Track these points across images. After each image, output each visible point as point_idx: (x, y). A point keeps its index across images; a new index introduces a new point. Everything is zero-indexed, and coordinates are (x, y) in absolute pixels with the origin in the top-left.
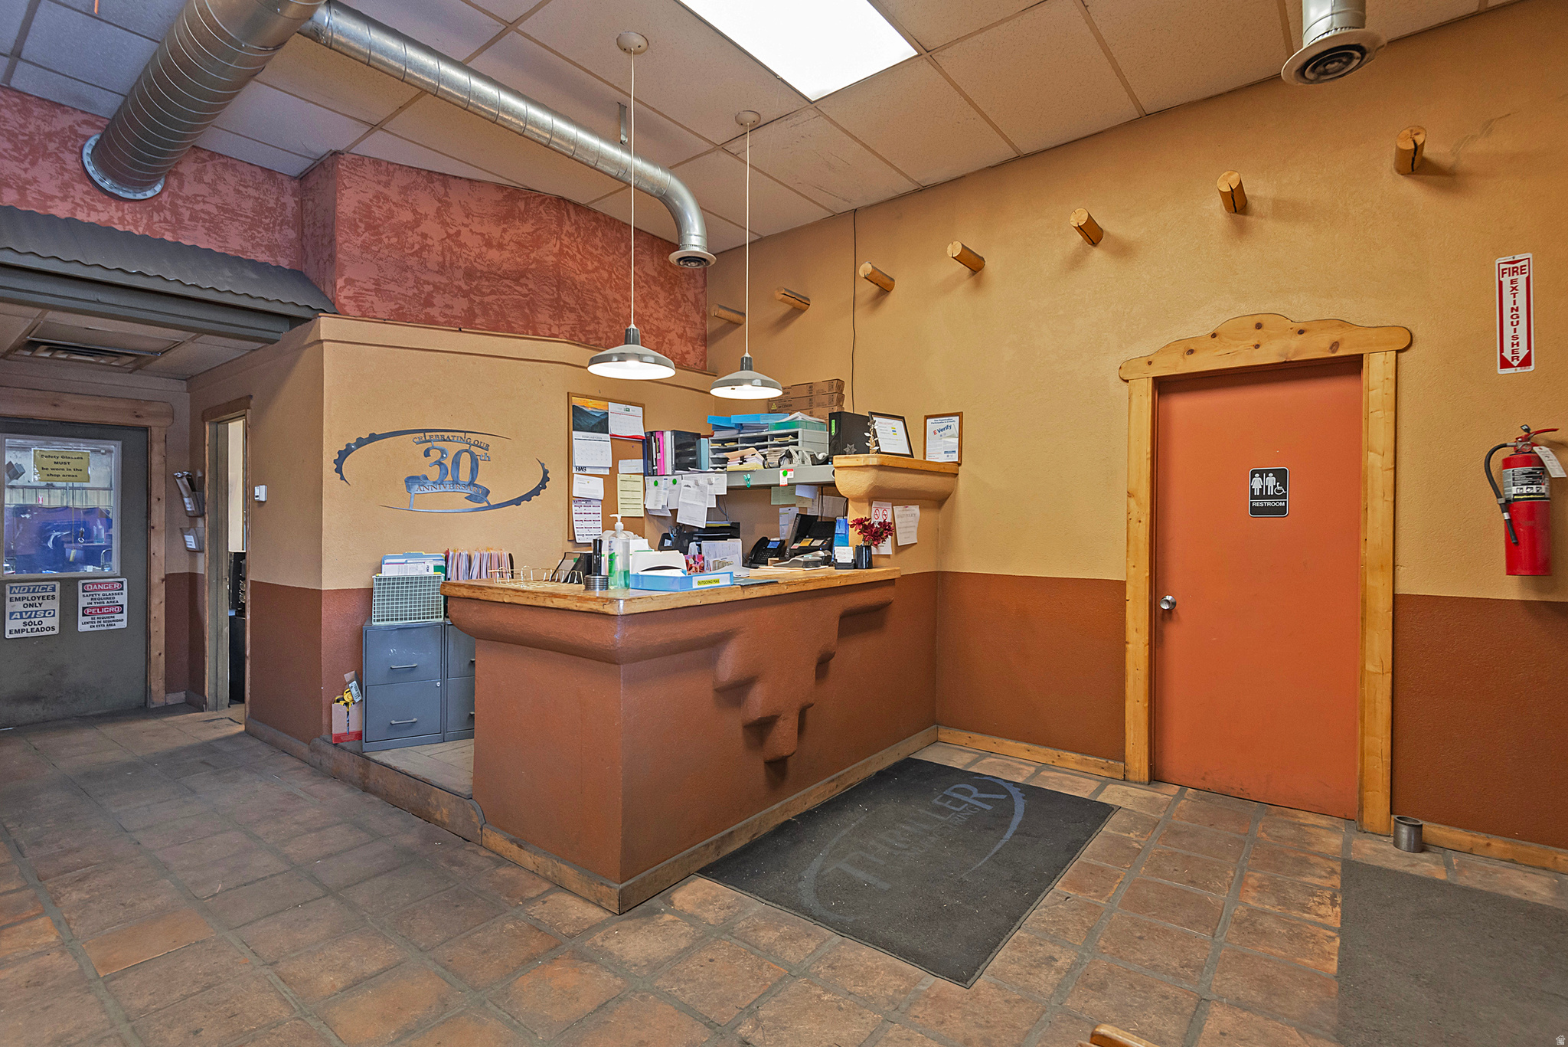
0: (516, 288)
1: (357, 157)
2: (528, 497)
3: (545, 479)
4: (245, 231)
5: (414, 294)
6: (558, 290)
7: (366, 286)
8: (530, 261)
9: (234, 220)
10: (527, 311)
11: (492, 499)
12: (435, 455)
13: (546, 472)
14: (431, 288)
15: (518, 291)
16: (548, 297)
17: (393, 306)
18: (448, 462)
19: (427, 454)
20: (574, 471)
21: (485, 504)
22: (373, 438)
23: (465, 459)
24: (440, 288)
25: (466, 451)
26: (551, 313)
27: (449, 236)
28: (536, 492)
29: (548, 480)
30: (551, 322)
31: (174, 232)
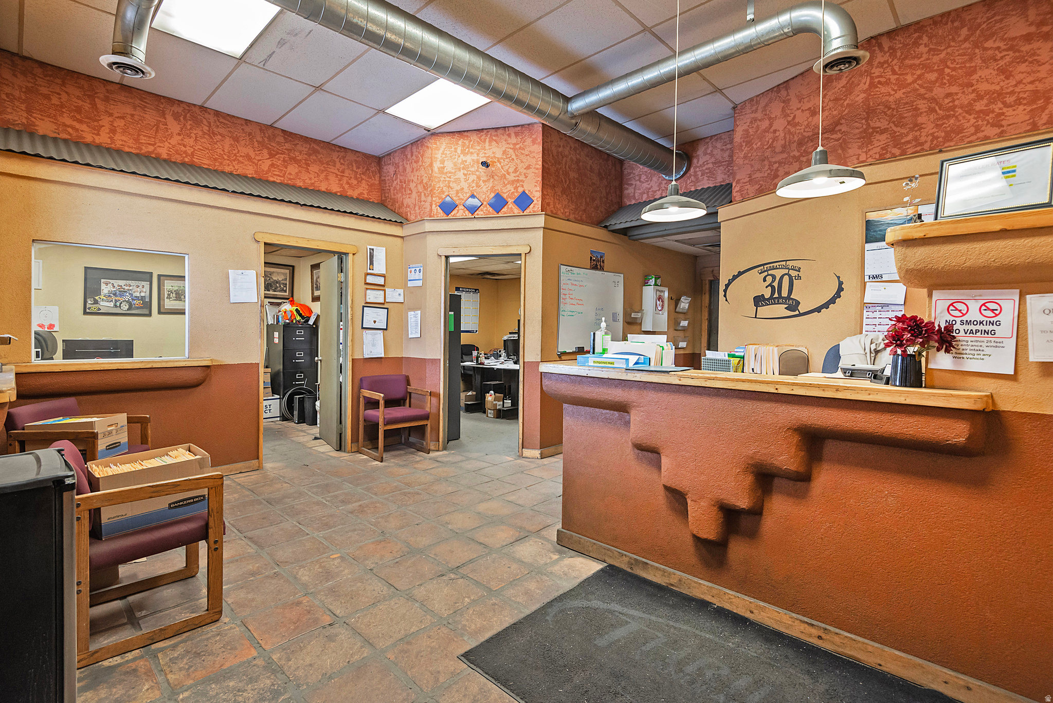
0: (832, 137)
1: (742, 104)
2: (826, 306)
3: (840, 289)
4: (725, 169)
5: (768, 174)
6: (867, 121)
7: (745, 181)
8: (844, 109)
9: (720, 166)
10: (840, 151)
11: (802, 309)
12: (769, 279)
13: (841, 283)
14: (777, 165)
15: (833, 139)
16: (857, 131)
17: (757, 187)
18: (776, 284)
19: (765, 280)
20: (867, 279)
21: (797, 312)
22: (740, 274)
23: (786, 280)
24: (782, 163)
25: (786, 274)
26: (860, 144)
27: (789, 123)
28: (832, 301)
29: (843, 289)
30: (860, 152)
31: (695, 185)
